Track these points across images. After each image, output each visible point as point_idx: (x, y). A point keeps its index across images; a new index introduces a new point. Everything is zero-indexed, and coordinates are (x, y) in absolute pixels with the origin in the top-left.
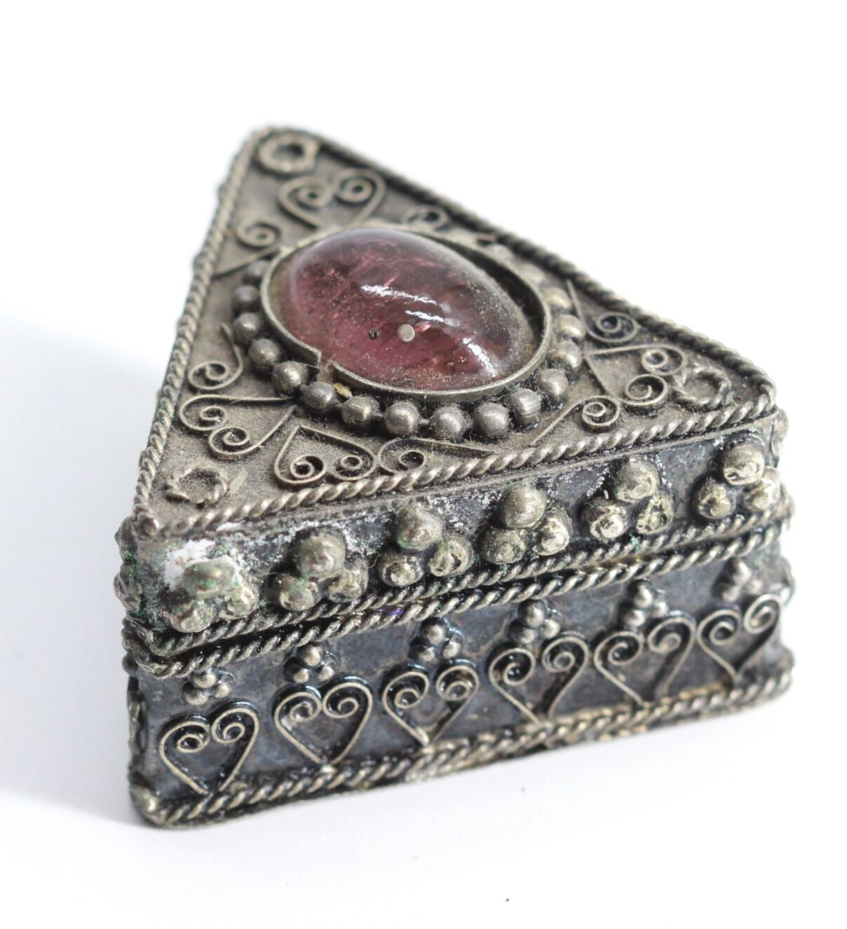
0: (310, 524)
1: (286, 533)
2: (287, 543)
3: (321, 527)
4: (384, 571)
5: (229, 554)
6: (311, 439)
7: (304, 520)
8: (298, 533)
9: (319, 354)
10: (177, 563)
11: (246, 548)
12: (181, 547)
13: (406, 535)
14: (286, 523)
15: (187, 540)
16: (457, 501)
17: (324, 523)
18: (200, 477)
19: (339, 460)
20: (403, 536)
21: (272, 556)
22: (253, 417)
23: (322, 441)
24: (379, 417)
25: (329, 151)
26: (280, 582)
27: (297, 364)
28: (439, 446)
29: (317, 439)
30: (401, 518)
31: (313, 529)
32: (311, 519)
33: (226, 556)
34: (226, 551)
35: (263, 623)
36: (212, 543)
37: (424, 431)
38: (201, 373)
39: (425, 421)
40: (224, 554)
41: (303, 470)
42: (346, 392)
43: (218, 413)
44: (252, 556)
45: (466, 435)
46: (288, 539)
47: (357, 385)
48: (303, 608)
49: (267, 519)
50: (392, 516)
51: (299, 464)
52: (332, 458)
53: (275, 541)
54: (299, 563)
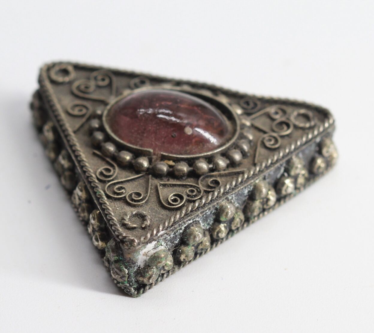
0: (190, 222)
1: (181, 229)
2: (181, 233)
3: (193, 222)
4: (216, 233)
5: (161, 245)
6: (166, 187)
7: (187, 221)
8: (185, 227)
9: (152, 151)
10: (144, 255)
11: (167, 240)
12: (145, 248)
13: (225, 215)
14: (181, 224)
15: (147, 244)
16: (237, 195)
17: (194, 220)
18: (135, 216)
19: (186, 192)
20: (223, 216)
21: (175, 241)
22: (134, 185)
23: (171, 186)
24: (191, 170)
25: (78, 67)
26: (180, 251)
27: (144, 158)
28: (220, 174)
29: (168, 186)
30: (221, 209)
31: (191, 223)
32: (190, 220)
33: (161, 246)
34: (160, 244)
35: (174, 271)
36: (156, 242)
37: (211, 170)
38: (101, 173)
39: (211, 166)
40: (159, 245)
41: (175, 200)
42: (171, 163)
43: (122, 188)
44: (169, 243)
45: (228, 166)
46: (181, 231)
47: (175, 159)
48: (191, 258)
49: (174, 225)
50: (216, 209)
51: (172, 198)
52: (184, 192)
53: (177, 234)
54: (188, 240)
